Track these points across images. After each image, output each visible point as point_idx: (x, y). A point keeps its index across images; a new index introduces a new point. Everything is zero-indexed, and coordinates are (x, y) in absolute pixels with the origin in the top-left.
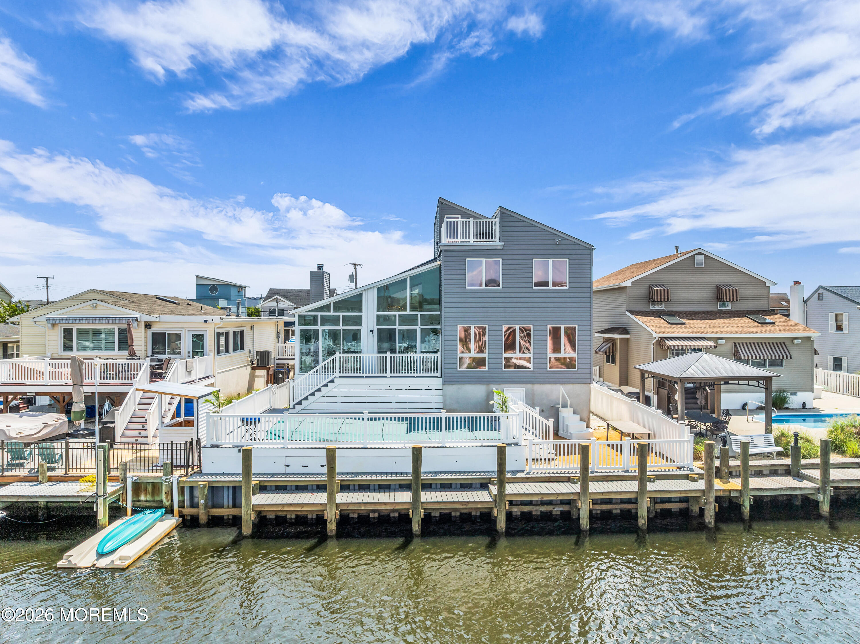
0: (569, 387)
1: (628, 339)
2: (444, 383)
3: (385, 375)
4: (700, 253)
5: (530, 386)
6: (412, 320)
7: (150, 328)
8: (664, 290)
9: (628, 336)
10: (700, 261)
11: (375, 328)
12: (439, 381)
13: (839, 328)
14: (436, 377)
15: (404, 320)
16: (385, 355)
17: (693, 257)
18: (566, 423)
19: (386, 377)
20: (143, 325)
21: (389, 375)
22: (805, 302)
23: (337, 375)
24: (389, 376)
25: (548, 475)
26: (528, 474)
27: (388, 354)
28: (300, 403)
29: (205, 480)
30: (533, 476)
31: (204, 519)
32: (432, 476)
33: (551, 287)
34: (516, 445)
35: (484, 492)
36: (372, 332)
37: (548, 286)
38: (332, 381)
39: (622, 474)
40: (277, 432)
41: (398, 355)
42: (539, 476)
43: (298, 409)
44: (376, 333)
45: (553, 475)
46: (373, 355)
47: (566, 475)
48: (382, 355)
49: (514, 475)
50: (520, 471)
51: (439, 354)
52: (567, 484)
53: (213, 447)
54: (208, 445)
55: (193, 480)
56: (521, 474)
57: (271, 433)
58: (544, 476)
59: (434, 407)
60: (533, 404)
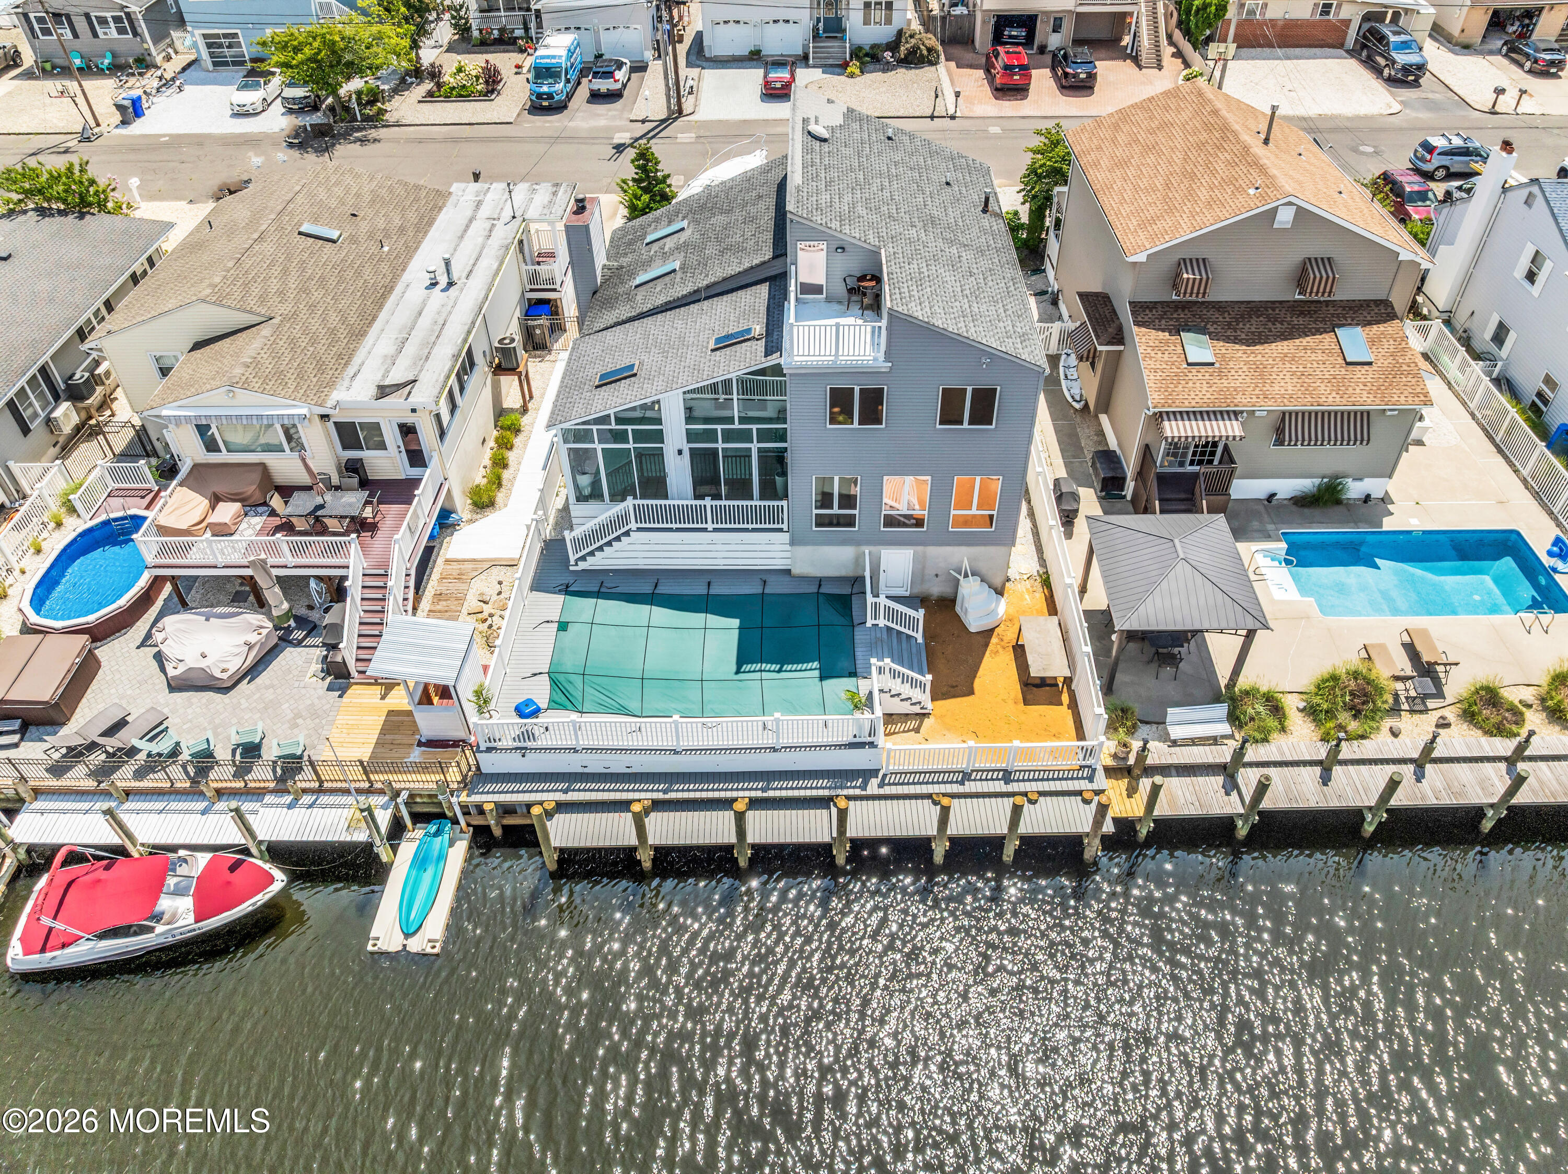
0: (979, 550)
1: (1120, 353)
2: (793, 543)
3: (704, 526)
4: (1290, 204)
5: (920, 548)
6: (745, 436)
7: (329, 421)
9: (1121, 348)
10: (1285, 217)
11: (686, 447)
12: (785, 537)
13: (1531, 277)
14: (781, 530)
15: (729, 436)
16: (701, 502)
17: (1273, 212)
18: (966, 605)
19: (705, 530)
20: (317, 419)
21: (710, 526)
22: (1505, 189)
23: (633, 525)
24: (710, 529)
25: (906, 790)
26: (881, 785)
27: (708, 502)
28: (583, 558)
29: (490, 797)
30: (887, 790)
31: (497, 832)
32: (763, 790)
33: (966, 425)
34: (872, 745)
35: (825, 812)
36: (680, 452)
37: (961, 423)
38: (627, 534)
39: (1000, 787)
40: (561, 678)
41: (723, 503)
42: (894, 790)
43: (582, 566)
44: (686, 453)
45: (912, 790)
46: (685, 502)
47: (929, 789)
48: (698, 502)
49: (864, 787)
50: (874, 773)
51: (784, 503)
52: (927, 802)
53: (489, 750)
54: (483, 748)
55: (476, 798)
56: (874, 782)
57: (554, 683)
58: (900, 790)
59: (779, 563)
60: (924, 568)
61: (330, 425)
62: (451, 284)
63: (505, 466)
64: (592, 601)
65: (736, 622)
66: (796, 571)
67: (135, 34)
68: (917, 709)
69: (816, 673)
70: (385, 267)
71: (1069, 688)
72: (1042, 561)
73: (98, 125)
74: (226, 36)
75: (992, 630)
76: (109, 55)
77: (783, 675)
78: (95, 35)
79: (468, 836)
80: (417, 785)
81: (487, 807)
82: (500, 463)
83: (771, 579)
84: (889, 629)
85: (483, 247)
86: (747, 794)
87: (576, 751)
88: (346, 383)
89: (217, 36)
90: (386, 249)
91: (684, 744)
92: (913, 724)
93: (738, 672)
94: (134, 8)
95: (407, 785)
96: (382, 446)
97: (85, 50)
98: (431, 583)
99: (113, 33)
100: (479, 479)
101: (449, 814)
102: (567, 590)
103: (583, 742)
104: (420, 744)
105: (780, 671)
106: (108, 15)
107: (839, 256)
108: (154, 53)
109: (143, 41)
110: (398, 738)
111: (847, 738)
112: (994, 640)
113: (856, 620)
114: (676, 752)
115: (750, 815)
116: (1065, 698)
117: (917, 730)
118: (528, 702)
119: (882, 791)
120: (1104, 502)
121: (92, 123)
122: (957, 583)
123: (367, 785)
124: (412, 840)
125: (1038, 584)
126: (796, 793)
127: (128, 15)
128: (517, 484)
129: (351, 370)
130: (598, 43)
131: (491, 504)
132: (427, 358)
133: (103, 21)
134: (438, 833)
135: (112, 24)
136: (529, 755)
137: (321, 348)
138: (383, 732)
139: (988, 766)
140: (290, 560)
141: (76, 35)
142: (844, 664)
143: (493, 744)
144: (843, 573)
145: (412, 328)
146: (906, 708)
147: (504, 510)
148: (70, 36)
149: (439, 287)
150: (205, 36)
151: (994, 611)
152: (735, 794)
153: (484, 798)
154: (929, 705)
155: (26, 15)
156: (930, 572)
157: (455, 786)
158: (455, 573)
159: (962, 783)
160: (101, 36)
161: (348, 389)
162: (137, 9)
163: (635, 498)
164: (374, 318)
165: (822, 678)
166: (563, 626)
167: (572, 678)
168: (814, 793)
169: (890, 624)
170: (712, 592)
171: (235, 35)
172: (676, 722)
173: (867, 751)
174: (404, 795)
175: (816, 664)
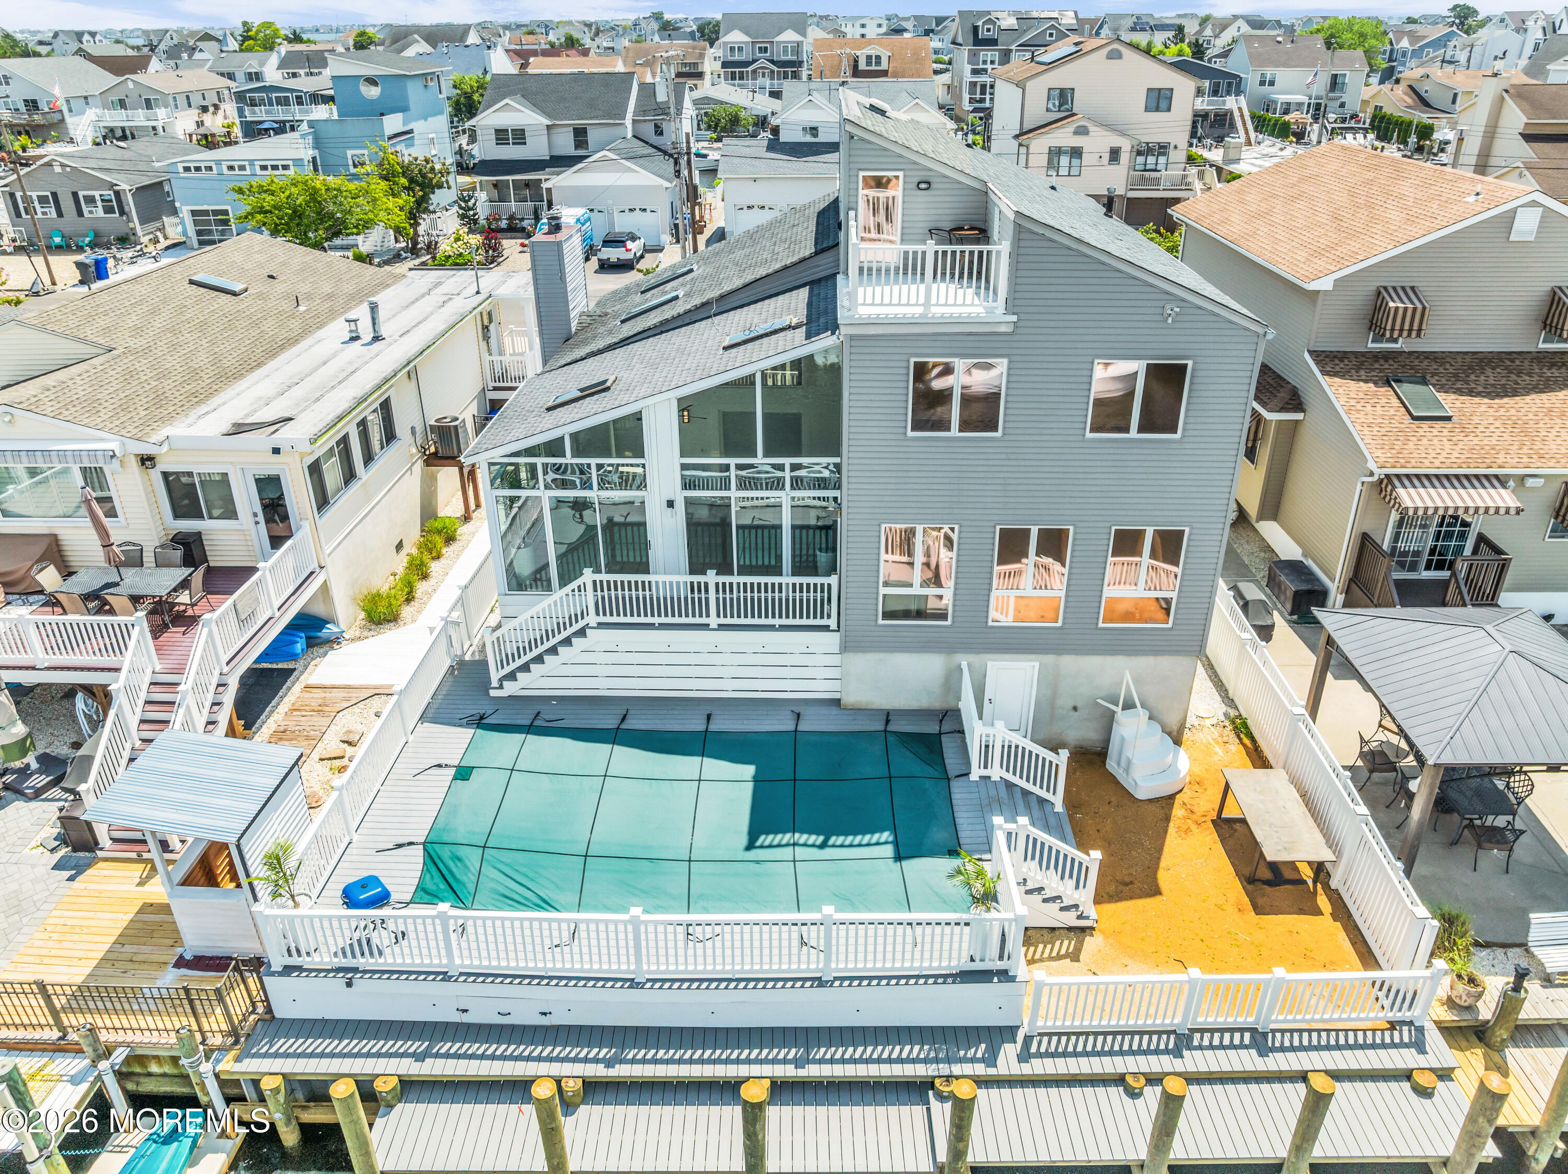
0: (1144, 663)
1: (1298, 422)
2: (845, 648)
3: (704, 620)
5: (1049, 659)
7: (154, 466)
8: (1415, 309)
9: (1299, 416)
10: (1526, 225)
11: (680, 496)
12: (833, 637)
14: (826, 628)
16: (701, 578)
17: (1511, 216)
18: (1128, 753)
19: (706, 627)
20: (134, 464)
21: (713, 621)
23: (592, 619)
24: (713, 625)
25: (1072, 1066)
26: (1024, 1056)
27: (711, 577)
28: (512, 676)
29: (279, 1065)
30: (1037, 1067)
31: (290, 1138)
32: (798, 1063)
33: (1133, 433)
34: (1004, 975)
35: (918, 1111)
36: (670, 504)
37: (1126, 430)
38: (582, 633)
39: (1249, 1061)
40: (445, 852)
41: (735, 579)
42: (1049, 1067)
43: (511, 689)
44: (680, 506)
45: (1085, 1066)
46: (675, 578)
47: (1117, 1065)
48: (696, 578)
49: (991, 1060)
50: (1008, 1033)
51: (833, 580)
52: (1115, 1092)
53: (288, 970)
54: (276, 967)
55: (251, 1066)
56: (1009, 1051)
57: (432, 859)
58: (1062, 1067)
59: (822, 689)
60: (1055, 694)
61: (155, 475)
62: (377, 339)
63: (425, 577)
64: (519, 737)
65: (749, 771)
66: (850, 698)
67: (122, 212)
68: (1070, 919)
69: (889, 850)
70: (295, 324)
71: (1327, 888)
72: (1229, 701)
73: (54, 284)
74: (216, 213)
75: (1172, 797)
76: (92, 234)
77: (828, 853)
78: (80, 213)
79: (233, 1145)
80: (147, 1038)
81: (267, 1084)
82: (419, 571)
83: (806, 712)
84: (1009, 785)
85: (432, 314)
86: (767, 1070)
87: (446, 977)
88: (190, 420)
89: (206, 213)
90: (302, 308)
91: (651, 968)
92: (1066, 945)
93: (750, 847)
94: (124, 186)
95: (129, 1037)
96: (230, 513)
97: (67, 230)
98: (275, 716)
99: (100, 212)
100: (383, 583)
101: (203, 1099)
102: (480, 722)
103: (461, 961)
104: (181, 963)
105: (823, 846)
106: (97, 194)
107: (922, 197)
108: (139, 232)
109: (130, 220)
110: (146, 951)
111: (959, 962)
112: (1178, 812)
113: (953, 768)
114: (633, 984)
115: (773, 1113)
116: (1323, 902)
117: (1075, 956)
118: (366, 883)
119: (1026, 1069)
120: (1300, 628)
121: (47, 281)
122: (1110, 718)
123: (56, 1034)
124: (121, 1149)
125: (1229, 733)
126: (862, 1071)
127: (117, 194)
128: (435, 597)
129: (203, 409)
130: (612, 224)
131: (392, 618)
132: (318, 400)
133: (90, 200)
134: (173, 1136)
135: (99, 203)
136: (361, 984)
137: (168, 384)
138: (121, 941)
139: (1221, 1020)
140: (40, 657)
141: (60, 214)
142: (939, 835)
143: (295, 961)
144: (924, 702)
145: (306, 376)
146: (1052, 916)
147: (410, 627)
148: (54, 215)
149: (359, 342)
150: (194, 213)
151: (1172, 767)
152: (743, 1071)
153: (265, 1065)
154: (1092, 911)
155: (12, 195)
156: (1065, 702)
157: (217, 1040)
158: (314, 704)
159: (1177, 1053)
160: (86, 214)
161: (190, 425)
162: (126, 187)
163: (598, 571)
164: (259, 365)
165: (899, 857)
166: (463, 773)
167: (462, 851)
168: (897, 1071)
169: (1010, 777)
170: (713, 727)
171: (226, 212)
172: (636, 923)
173: (995, 988)
174: (119, 1056)
175: (886, 836)
